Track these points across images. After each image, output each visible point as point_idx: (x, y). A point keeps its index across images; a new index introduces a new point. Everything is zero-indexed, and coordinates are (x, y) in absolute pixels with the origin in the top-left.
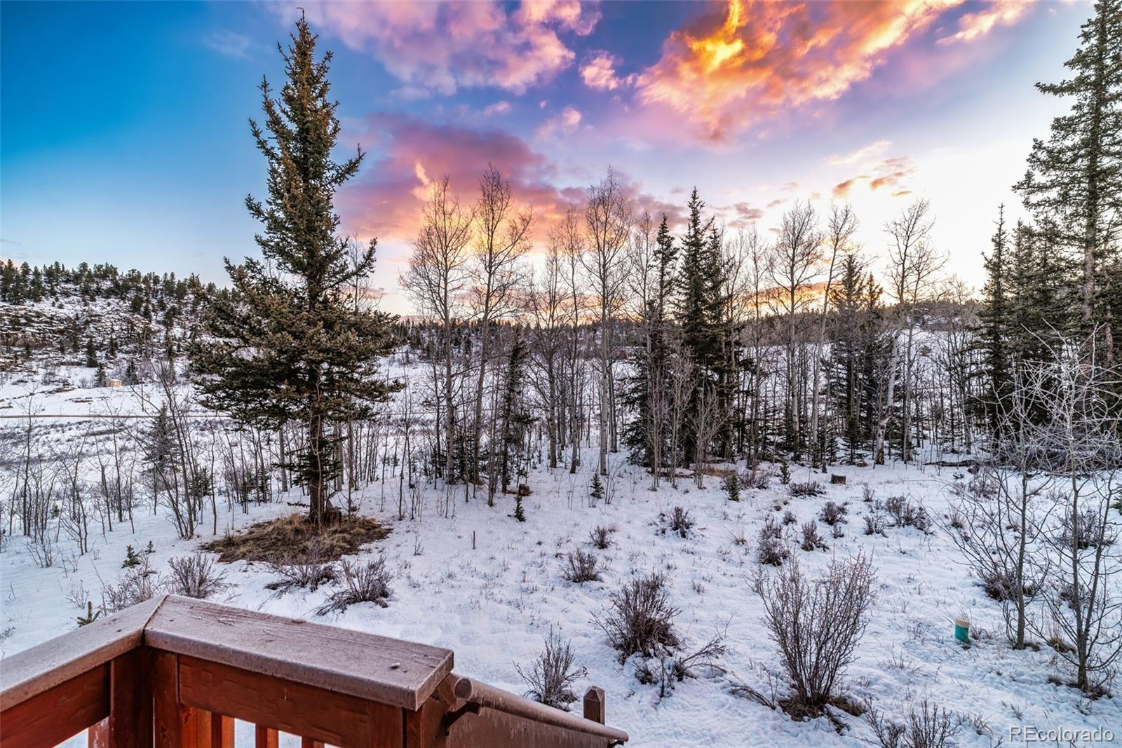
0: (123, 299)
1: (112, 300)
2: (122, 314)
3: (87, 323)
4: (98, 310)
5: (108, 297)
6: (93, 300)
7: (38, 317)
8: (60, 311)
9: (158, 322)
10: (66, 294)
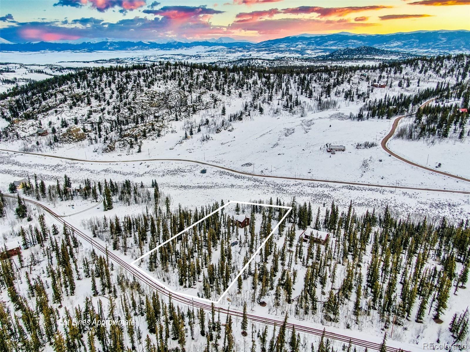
0: (175, 80)
1: (172, 81)
2: (177, 89)
3: (168, 95)
4: (170, 88)
5: (170, 80)
6: (167, 82)
7: (156, 94)
8: (160, 89)
9: (187, 91)
10: (160, 80)
